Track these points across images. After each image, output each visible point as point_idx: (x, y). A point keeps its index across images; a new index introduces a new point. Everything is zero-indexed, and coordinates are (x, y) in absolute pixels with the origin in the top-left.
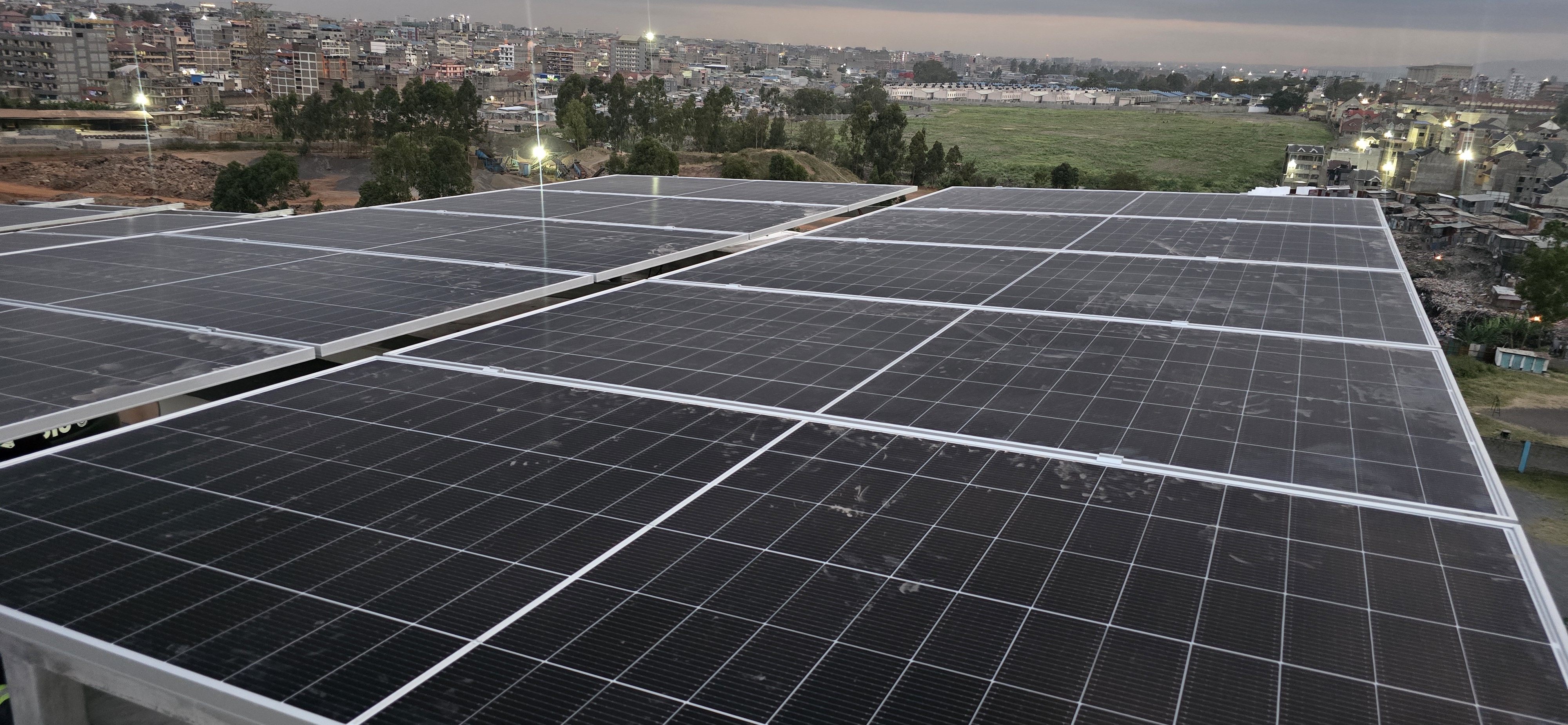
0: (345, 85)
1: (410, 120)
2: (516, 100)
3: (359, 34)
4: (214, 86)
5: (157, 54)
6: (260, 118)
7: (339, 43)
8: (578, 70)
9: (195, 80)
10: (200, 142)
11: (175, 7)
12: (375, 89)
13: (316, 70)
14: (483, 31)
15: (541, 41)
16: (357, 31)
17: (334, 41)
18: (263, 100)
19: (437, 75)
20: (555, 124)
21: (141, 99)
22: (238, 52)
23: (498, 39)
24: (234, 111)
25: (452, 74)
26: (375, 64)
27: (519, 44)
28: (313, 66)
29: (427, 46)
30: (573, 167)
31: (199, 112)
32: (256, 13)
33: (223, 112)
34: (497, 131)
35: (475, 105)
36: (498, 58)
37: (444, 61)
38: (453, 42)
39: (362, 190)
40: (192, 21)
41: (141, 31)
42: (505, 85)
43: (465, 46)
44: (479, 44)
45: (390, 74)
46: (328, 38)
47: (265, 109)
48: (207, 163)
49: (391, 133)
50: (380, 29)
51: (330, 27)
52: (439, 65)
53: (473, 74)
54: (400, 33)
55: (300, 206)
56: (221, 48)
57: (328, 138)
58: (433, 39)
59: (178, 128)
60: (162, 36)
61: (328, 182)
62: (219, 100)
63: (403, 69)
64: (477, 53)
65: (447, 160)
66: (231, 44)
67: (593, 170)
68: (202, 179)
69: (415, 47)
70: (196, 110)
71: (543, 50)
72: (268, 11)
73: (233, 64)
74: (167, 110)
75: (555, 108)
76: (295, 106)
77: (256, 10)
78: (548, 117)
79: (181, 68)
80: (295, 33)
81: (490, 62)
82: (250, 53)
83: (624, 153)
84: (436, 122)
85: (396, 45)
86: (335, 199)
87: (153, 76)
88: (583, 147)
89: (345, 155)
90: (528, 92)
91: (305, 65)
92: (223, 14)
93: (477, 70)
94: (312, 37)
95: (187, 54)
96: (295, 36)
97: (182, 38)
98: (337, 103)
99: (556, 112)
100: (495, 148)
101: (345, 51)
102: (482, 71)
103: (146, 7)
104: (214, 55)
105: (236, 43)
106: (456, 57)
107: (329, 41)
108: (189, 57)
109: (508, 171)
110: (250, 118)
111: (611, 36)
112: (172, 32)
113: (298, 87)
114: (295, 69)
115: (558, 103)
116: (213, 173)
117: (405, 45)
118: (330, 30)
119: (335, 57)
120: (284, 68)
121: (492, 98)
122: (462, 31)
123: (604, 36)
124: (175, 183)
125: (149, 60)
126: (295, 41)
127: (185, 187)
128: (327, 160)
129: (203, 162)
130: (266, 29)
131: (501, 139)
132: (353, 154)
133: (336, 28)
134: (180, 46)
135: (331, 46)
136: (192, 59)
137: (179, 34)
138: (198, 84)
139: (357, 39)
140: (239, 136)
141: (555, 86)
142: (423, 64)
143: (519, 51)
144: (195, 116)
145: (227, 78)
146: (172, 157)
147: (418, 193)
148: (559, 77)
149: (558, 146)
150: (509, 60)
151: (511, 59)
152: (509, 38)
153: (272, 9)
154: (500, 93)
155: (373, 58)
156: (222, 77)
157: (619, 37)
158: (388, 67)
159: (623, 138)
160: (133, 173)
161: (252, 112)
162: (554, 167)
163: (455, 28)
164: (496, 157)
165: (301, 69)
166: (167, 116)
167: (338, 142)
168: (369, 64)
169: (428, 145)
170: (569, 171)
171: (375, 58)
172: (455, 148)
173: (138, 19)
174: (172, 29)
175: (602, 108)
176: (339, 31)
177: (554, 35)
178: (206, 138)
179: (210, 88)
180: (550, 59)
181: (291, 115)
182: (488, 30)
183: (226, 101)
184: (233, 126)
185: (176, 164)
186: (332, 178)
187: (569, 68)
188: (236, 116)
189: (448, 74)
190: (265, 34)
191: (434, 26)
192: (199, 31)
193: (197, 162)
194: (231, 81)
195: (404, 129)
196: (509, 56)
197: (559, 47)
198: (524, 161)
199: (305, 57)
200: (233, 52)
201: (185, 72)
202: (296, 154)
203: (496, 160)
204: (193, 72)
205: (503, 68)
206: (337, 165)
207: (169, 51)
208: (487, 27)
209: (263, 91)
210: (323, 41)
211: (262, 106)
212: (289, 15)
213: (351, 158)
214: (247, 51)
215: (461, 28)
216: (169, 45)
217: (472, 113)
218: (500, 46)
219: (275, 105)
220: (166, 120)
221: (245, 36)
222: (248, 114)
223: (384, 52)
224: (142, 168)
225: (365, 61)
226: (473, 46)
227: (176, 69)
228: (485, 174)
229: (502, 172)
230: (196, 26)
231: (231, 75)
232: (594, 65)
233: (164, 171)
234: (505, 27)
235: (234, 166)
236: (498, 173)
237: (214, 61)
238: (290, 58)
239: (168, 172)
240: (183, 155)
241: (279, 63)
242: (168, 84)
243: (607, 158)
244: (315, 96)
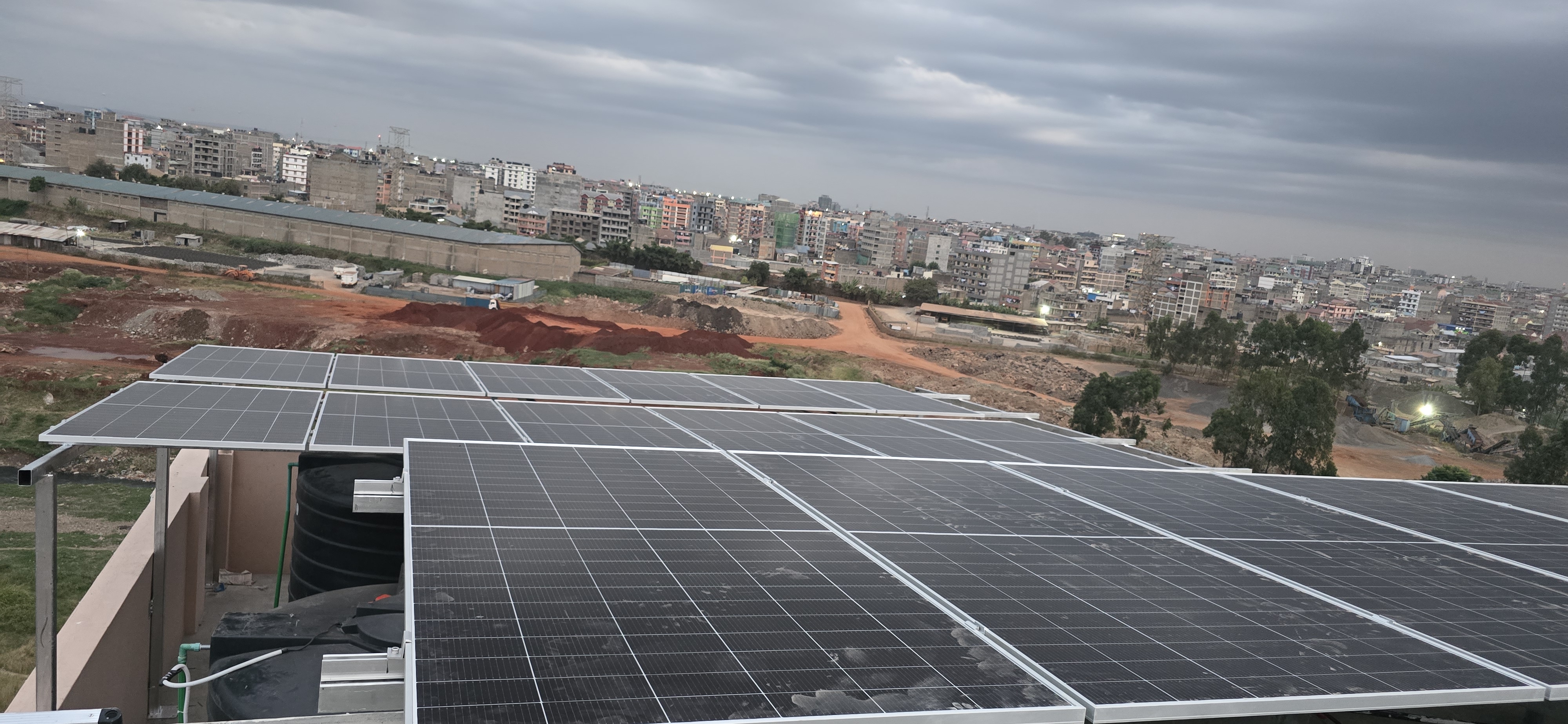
0: (1223, 316)
1: (1281, 356)
2: (1409, 349)
3: (1250, 269)
4: (1105, 304)
5: (1067, 273)
6: (1136, 336)
7: (1228, 276)
8: (1499, 325)
9: (1090, 298)
10: (1079, 351)
11: (1093, 235)
12: (1252, 321)
13: (1199, 299)
14: (1387, 275)
15: (1457, 290)
16: (1248, 266)
17: (1223, 274)
18: (1143, 320)
19: (1322, 315)
20: (1455, 382)
21: (1045, 309)
22: (1133, 277)
23: (1403, 284)
24: (1116, 327)
25: (1340, 315)
26: (1258, 298)
27: (1428, 292)
28: (1197, 294)
29: (1318, 285)
30: (1466, 432)
31: (1086, 325)
32: (1158, 243)
33: (1106, 327)
34: (1378, 379)
35: (1360, 349)
36: (1399, 304)
37: (1334, 301)
38: (1348, 284)
39: (1214, 416)
40: (1102, 248)
41: (1059, 254)
42: (1399, 332)
43: (1362, 289)
44: (1378, 287)
45: (1272, 309)
46: (1218, 270)
47: (1142, 329)
48: (1080, 369)
49: (1258, 365)
50: (1274, 266)
51: (1223, 261)
52: (1327, 305)
53: (1364, 317)
54: (1293, 271)
55: (1150, 421)
56: (1119, 272)
57: (1193, 362)
58: (1327, 279)
59: (1065, 336)
60: (1074, 259)
61: (1181, 403)
62: (1105, 317)
63: (1287, 306)
64: (1374, 297)
65: (1312, 401)
66: (1129, 269)
67: (1493, 440)
68: (1072, 382)
69: (1306, 286)
70: (1084, 322)
71: (1457, 300)
72: (1170, 243)
73: (1126, 287)
74: (1061, 320)
75: (1458, 364)
76: (1169, 329)
77: (1159, 242)
78: (1446, 373)
79: (1082, 286)
80: (1188, 264)
81: (1387, 307)
82: (1143, 279)
83: (1541, 428)
84: (1309, 361)
85: (1285, 282)
86: (1185, 421)
87: (1058, 290)
88: (1486, 412)
89: (1205, 380)
90: (1427, 343)
91: (1190, 294)
92: (1130, 244)
93: (1370, 313)
94: (1203, 269)
95: (1090, 275)
96: (1187, 266)
97: (1090, 262)
98: (1210, 330)
99: (1459, 368)
100: (1371, 397)
101: (1232, 284)
102: (1375, 315)
103: (1069, 234)
104: (1112, 278)
105: (1133, 269)
106: (1349, 298)
107: (1218, 273)
108: (1091, 277)
109: (1380, 424)
110: (1128, 335)
111: (1554, 292)
112: (1083, 256)
113: (1177, 313)
114: (1179, 296)
115: (1462, 359)
116: (1083, 379)
117: (1295, 283)
118: (1222, 263)
119: (1220, 288)
120: (1169, 294)
121: (1380, 344)
122: (1362, 273)
123: (1544, 291)
124: (1050, 382)
125: (1058, 277)
126: (1186, 271)
127: (1057, 387)
128: (1186, 383)
129: (1077, 368)
130: (1163, 259)
131: (1381, 388)
132: (1213, 381)
133: (1229, 261)
134: (1086, 268)
135: (1221, 279)
136: (1093, 280)
137: (1089, 258)
138: (1092, 301)
139: (1246, 273)
140: (1113, 350)
141: (1464, 340)
142: (1310, 302)
143: (1426, 299)
144: (1081, 327)
145: (1117, 298)
146: (1054, 361)
147: (1271, 430)
148: (1471, 331)
149: (1449, 405)
150: (1411, 307)
151: (1414, 306)
152: (1417, 284)
153: (1173, 241)
154: (1390, 340)
155: (1257, 292)
156: (1113, 297)
157: (1565, 294)
158: (1271, 302)
159: (1545, 409)
160: (1020, 369)
161: (1131, 330)
162: (1441, 429)
163: (1355, 270)
164: (1369, 407)
165: (1185, 297)
166: (1059, 325)
167: (1201, 367)
168: (1252, 297)
169: (1294, 383)
170: (1459, 436)
171: (1259, 293)
172: (1324, 390)
173: (1060, 243)
174: (1083, 254)
175: (1524, 373)
176: (1231, 264)
177: (1474, 285)
178: (1085, 348)
179: (1100, 306)
180: (1464, 310)
181: (1164, 336)
182: (1393, 275)
183: (1111, 318)
184: (1110, 340)
185: (1055, 366)
186: (1187, 400)
187: (1486, 322)
188: (1116, 332)
189: (1335, 315)
190: (1161, 262)
191: (1332, 266)
192: (1105, 257)
193: (1072, 368)
194: (1120, 302)
195: (1272, 363)
196: (1412, 303)
197: (1479, 299)
198: (1404, 416)
199: (1191, 286)
200: (1128, 276)
201: (1084, 290)
202: (1160, 373)
203: (1369, 409)
204: (1091, 290)
205: (1402, 315)
206: (1196, 388)
207: (1076, 272)
208: (1392, 271)
209: (1145, 313)
210: (1213, 273)
211: (1142, 327)
212: (1188, 248)
213: (1211, 384)
214: (1141, 277)
215: (1362, 270)
216: (1077, 267)
217: (1352, 357)
218: (1404, 291)
219: (1151, 327)
220: (1057, 329)
221: (1143, 263)
222: (1126, 332)
223: (1272, 288)
224: (1028, 366)
225: (1249, 294)
226: (1372, 289)
227: (1078, 287)
228: (1352, 422)
229: (1373, 423)
230: (1105, 252)
231: (1121, 296)
232: (1522, 322)
233: (1043, 371)
234: (1414, 273)
235: (1104, 376)
236: (1368, 423)
237: (1110, 283)
238: (1177, 286)
239: (1047, 372)
240: (1063, 360)
241: (1166, 289)
242: (1068, 299)
243: (1522, 428)
244: (1190, 322)
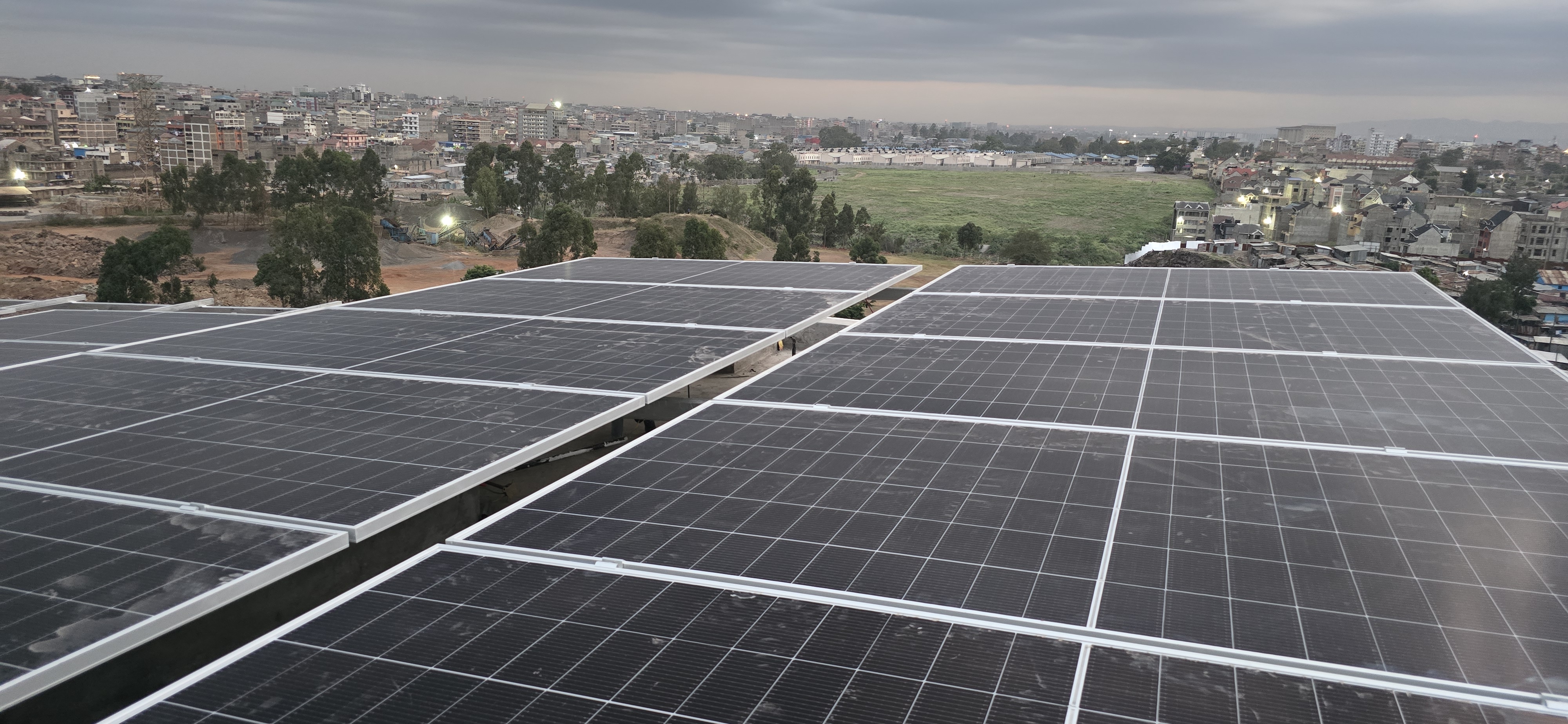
0: (241, 157)
1: (310, 191)
2: (421, 169)
3: (255, 105)
4: (98, 159)
5: (37, 127)
6: (149, 191)
7: (234, 114)
8: (485, 138)
9: (78, 154)
10: (82, 218)
11: (58, 79)
12: (273, 159)
13: (210, 142)
14: (386, 100)
15: (446, 110)
16: (252, 102)
17: (228, 112)
18: (152, 172)
19: (338, 145)
20: (464, 192)
21: (19, 174)
22: (125, 124)
23: (401, 108)
24: (121, 184)
25: (354, 144)
26: (272, 135)
27: (424, 113)
28: (206, 137)
29: (326, 116)
30: (482, 235)
31: (82, 186)
32: (143, 84)
33: (109, 186)
34: (402, 200)
35: (380, 174)
36: (402, 128)
37: (345, 130)
38: (354, 112)
39: (260, 264)
40: (75, 93)
41: (20, 105)
42: (409, 154)
43: (367, 116)
44: (381, 113)
45: (288, 145)
46: (221, 109)
47: (154, 182)
48: (91, 239)
49: (290, 204)
50: (278, 100)
51: (224, 98)
52: (340, 135)
53: (375, 143)
54: (298, 103)
55: (193, 281)
56: (106, 120)
57: (222, 211)
58: (333, 108)
59: (59, 203)
60: (42, 109)
61: (222, 256)
62: (104, 173)
63: (302, 140)
64: (380, 123)
65: (352, 230)
66: (117, 116)
67: (503, 237)
68: (85, 255)
69: (315, 118)
70: (79, 184)
71: (448, 119)
72: (158, 82)
73: (120, 136)
74: (47, 185)
75: (463, 176)
76: (186, 178)
77: (145, 82)
78: (455, 185)
79: (63, 142)
80: (186, 104)
81: (393, 131)
82: (138, 125)
83: (535, 220)
84: (338, 192)
85: (294, 115)
86: (232, 273)
87: (32, 149)
88: (492, 214)
89: (241, 228)
90: (434, 161)
91: (198, 137)
92: (109, 86)
93: (380, 139)
94: (205, 108)
95: (69, 127)
96: (186, 107)
97: (64, 111)
98: (230, 174)
99: (464, 179)
100: (401, 217)
101: (241, 122)
102: (385, 140)
103: (25, 80)
104: (98, 127)
105: (122, 115)
106: (358, 127)
107: (222, 112)
108: (72, 130)
109: (415, 240)
110: (138, 191)
111: (518, 105)
112: (53, 105)
113: (190, 160)
114: (186, 141)
115: (466, 171)
116: (98, 249)
117: (304, 115)
118: (224, 101)
119: (229, 128)
120: (174, 140)
121: (396, 166)
122: (363, 101)
123: (511, 104)
124: (56, 260)
125: (27, 134)
126: (187, 112)
127: (67, 264)
128: (222, 233)
129: (86, 238)
130: (155, 100)
131: (408, 208)
132: (250, 227)
133: (230, 98)
134: (62, 119)
135: (225, 117)
136: (74, 132)
137: (61, 107)
138: (81, 158)
139: (252, 110)
140: (126, 211)
141: (462, 154)
142: (323, 134)
143: (424, 120)
144: (78, 190)
145: (113, 151)
146: (53, 234)
147: (321, 265)
148: (465, 146)
149: (466, 214)
150: (414, 130)
151: (416, 128)
152: (413, 107)
153: (162, 80)
154: (404, 162)
155: (269, 129)
156: (107, 150)
157: (526, 105)
158: (286, 138)
159: (533, 204)
160: (10, 251)
161: (140, 185)
162: (463, 235)
163: (356, 98)
164: (402, 227)
165: (193, 141)
166: (47, 191)
167: (234, 214)
168: (266, 135)
169: (329, 215)
170: (478, 239)
171: (271, 129)
172: (361, 219)
173: (16, 92)
174: (53, 102)
175: (511, 176)
176: (233, 102)
177: (459, 104)
178: (90, 213)
179: (94, 162)
180: (456, 127)
181: (181, 187)
182: (391, 100)
183: (111, 175)
184: (119, 200)
185: (57, 240)
186: (229, 251)
187: (475, 137)
188: (123, 190)
189: (350, 144)
190: (153, 105)
191: (334, 95)
192: (82, 104)
193: (80, 239)
194: (117, 155)
195: (304, 200)
196: (413, 125)
197: (465, 116)
198: (432, 229)
199: (197, 128)
200: (119, 124)
201: (67, 145)
202: (189, 227)
203: (402, 229)
204: (75, 145)
205: (408, 137)
206: (232, 238)
207: (50, 125)
208: (389, 97)
209: (151, 164)
210: (216, 112)
211: (152, 179)
212: (180, 87)
213: (248, 230)
214: (135, 123)
215: (362, 97)
216: (49, 118)
217: (376, 183)
218: (403, 115)
219: (164, 178)
220: (46, 196)
221: (133, 107)
222: (135, 188)
223: (282, 123)
224: (19, 246)
225: (261, 132)
226: (376, 115)
227: (57, 142)
228: (391, 244)
229: (409, 241)
230: (80, 98)
231: (117, 147)
232: (501, 133)
233: (43, 249)
234: (408, 97)
235: (122, 242)
236: (405, 242)
237: (98, 134)
238: (181, 130)
239: (47, 249)
240: (65, 232)
241: (168, 135)
242: (48, 159)
243: (519, 224)
244: (206, 169)
